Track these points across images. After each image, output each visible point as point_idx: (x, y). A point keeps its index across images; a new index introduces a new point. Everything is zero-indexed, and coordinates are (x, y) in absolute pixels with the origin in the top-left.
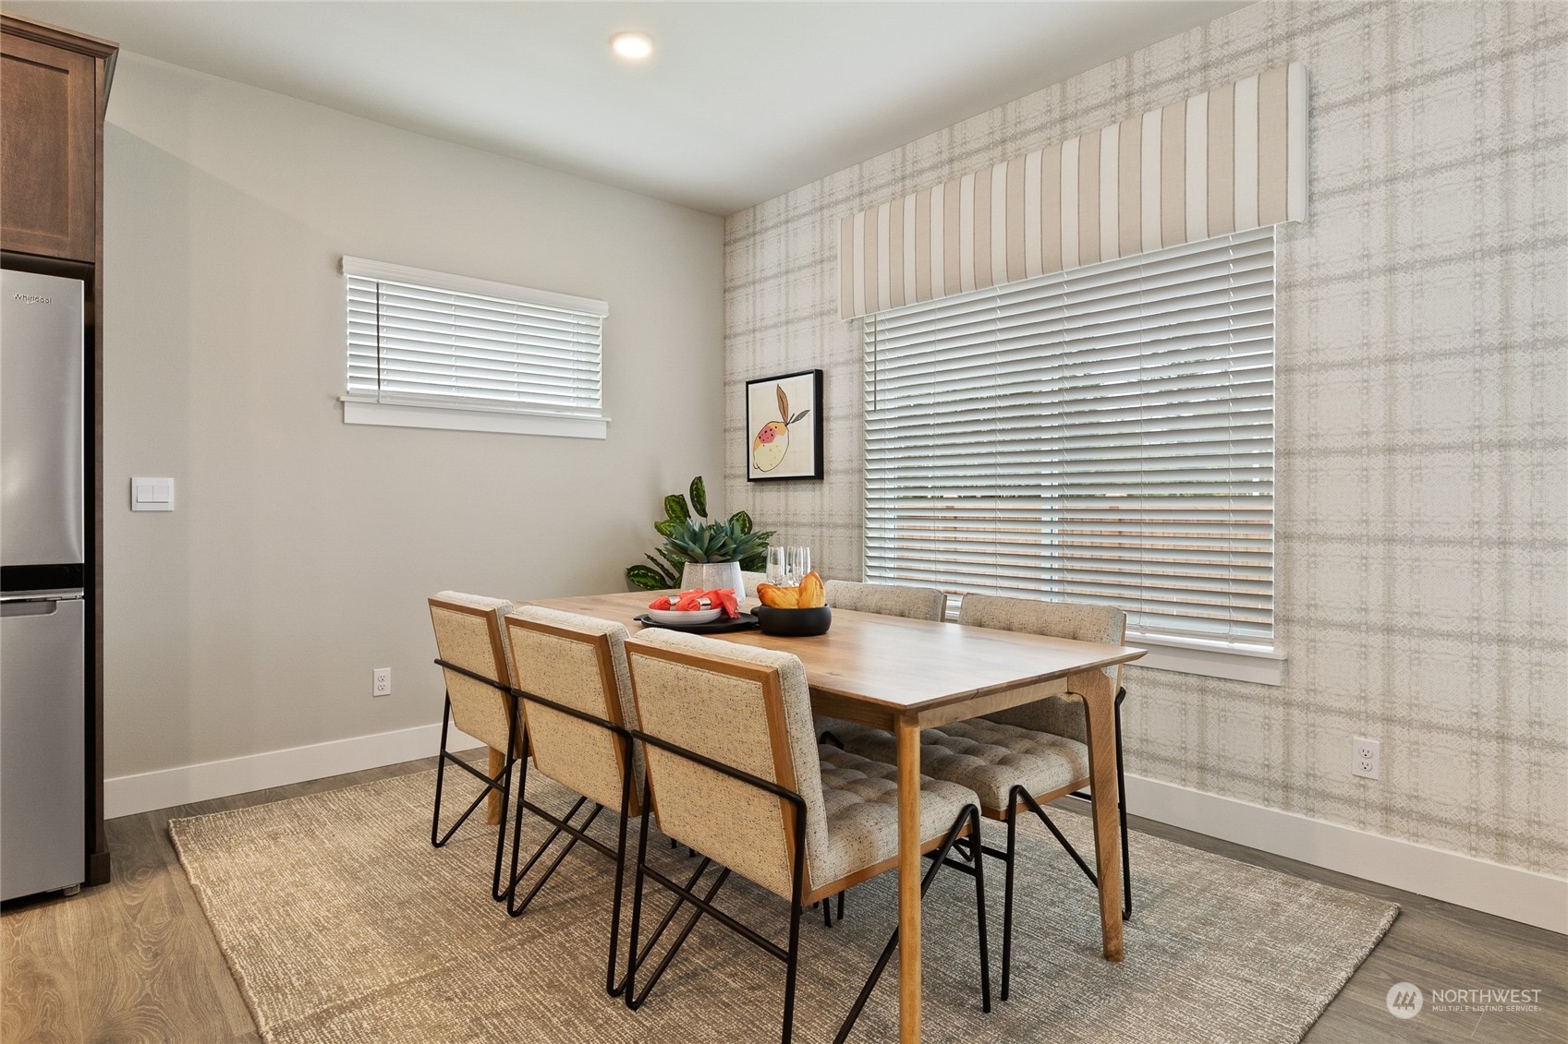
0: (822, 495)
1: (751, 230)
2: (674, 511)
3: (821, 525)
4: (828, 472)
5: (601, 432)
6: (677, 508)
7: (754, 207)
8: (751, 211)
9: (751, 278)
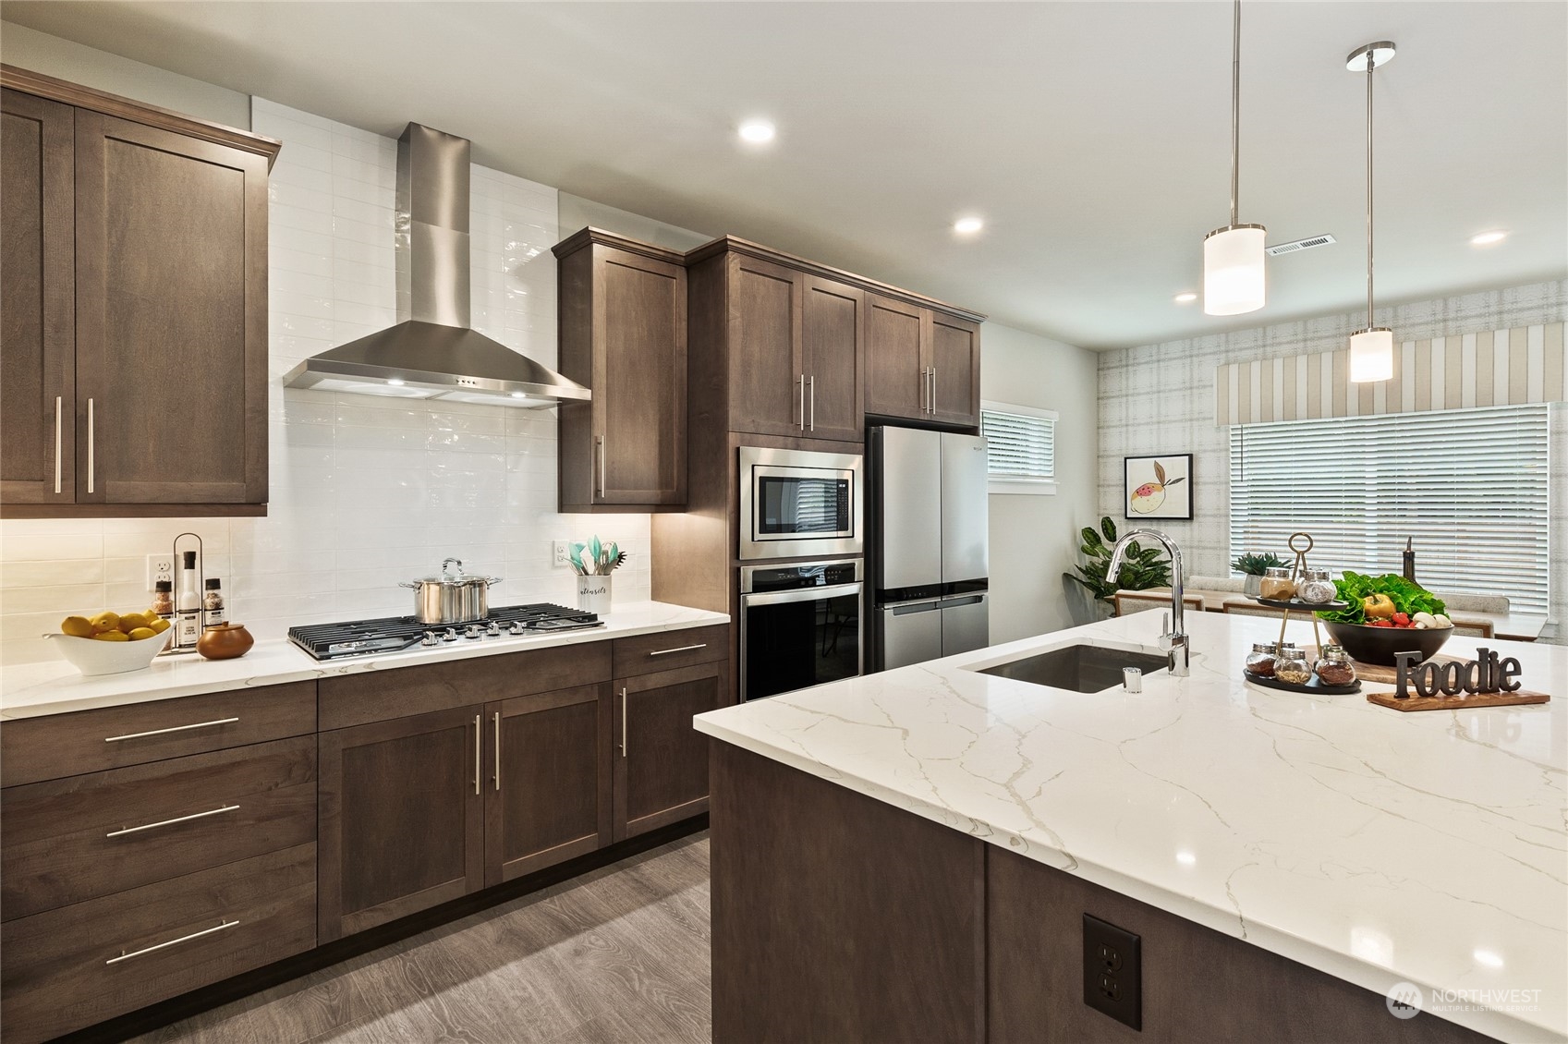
0: (1192, 530)
1: (1124, 363)
2: (1089, 538)
3: (1191, 547)
4: (1197, 516)
5: (1052, 491)
6: (1090, 536)
7: (1127, 349)
8: (1124, 353)
9: (1124, 392)
